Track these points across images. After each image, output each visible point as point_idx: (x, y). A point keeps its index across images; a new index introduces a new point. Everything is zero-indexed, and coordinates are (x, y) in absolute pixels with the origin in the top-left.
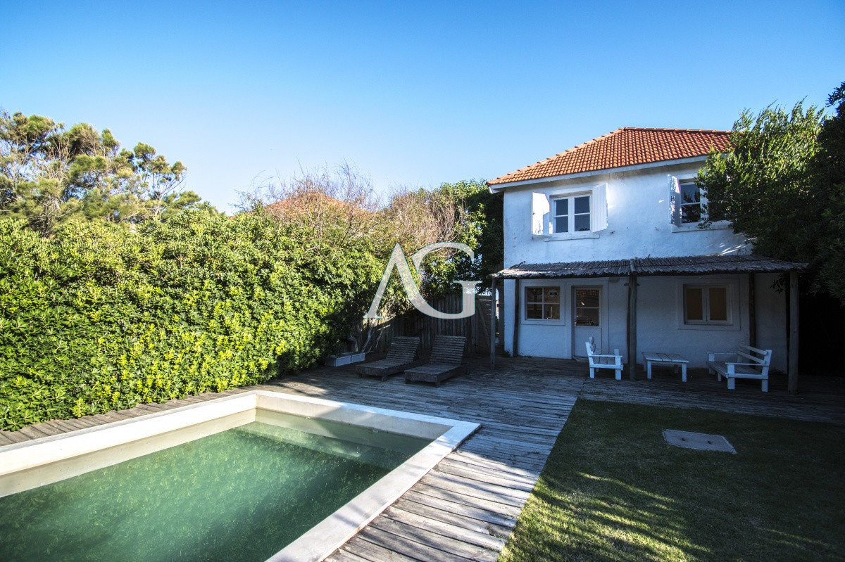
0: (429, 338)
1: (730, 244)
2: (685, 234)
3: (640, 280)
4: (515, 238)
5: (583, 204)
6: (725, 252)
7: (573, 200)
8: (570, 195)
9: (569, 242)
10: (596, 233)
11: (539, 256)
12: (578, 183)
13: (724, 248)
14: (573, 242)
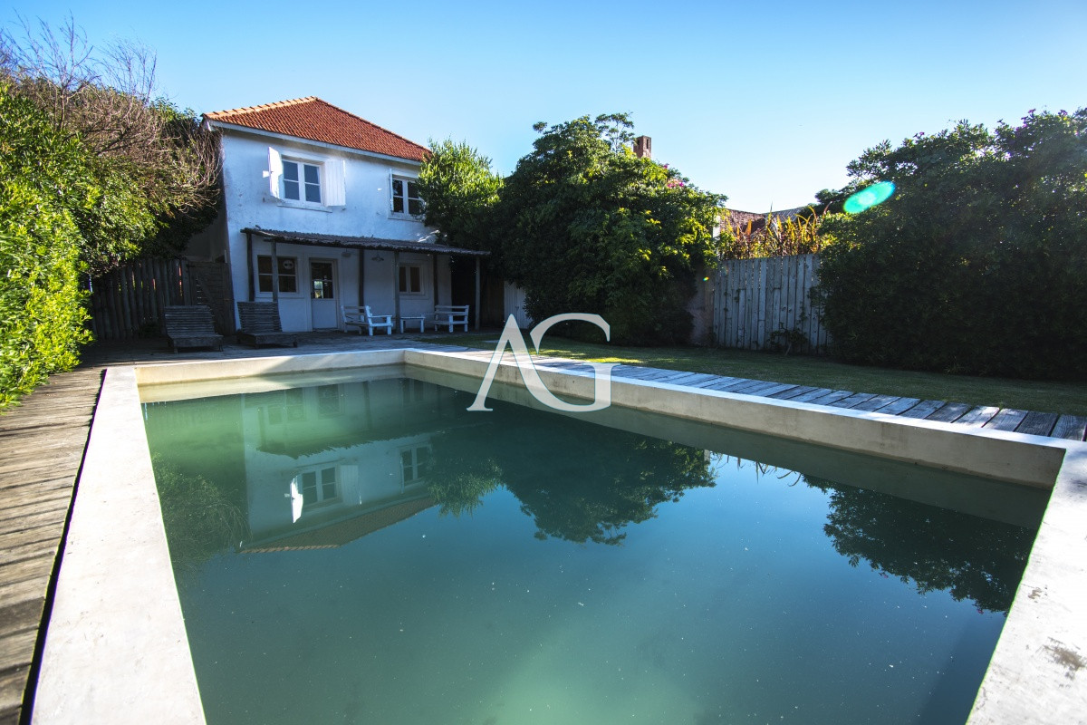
0: (108, 322)
1: (423, 235)
2: (396, 222)
3: (366, 252)
4: (240, 195)
5: (312, 173)
6: (421, 240)
7: (303, 167)
8: (300, 160)
9: (304, 211)
10: (329, 207)
11: (270, 220)
12: (309, 150)
13: (419, 237)
14: (308, 212)
